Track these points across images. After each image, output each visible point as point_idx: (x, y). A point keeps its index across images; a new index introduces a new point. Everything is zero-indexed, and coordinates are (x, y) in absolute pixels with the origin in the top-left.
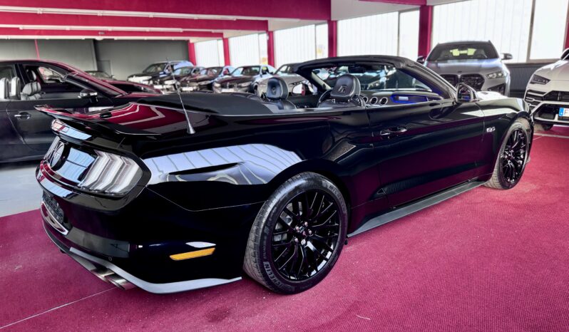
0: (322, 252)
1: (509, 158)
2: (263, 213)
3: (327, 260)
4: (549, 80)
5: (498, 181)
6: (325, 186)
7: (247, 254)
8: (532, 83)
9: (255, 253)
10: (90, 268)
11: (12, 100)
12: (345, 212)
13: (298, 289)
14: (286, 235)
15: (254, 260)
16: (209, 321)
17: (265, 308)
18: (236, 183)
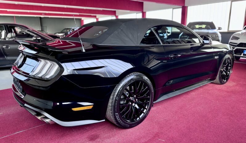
0: (142, 110)
1: (224, 70)
2: (116, 90)
3: (144, 113)
4: (239, 38)
5: (219, 80)
6: (144, 79)
7: (108, 109)
8: (231, 39)
9: (111, 109)
10: (34, 114)
11: (2, 40)
12: (153, 91)
13: (131, 126)
14: (126, 101)
15: (111, 112)
16: (89, 140)
17: (115, 135)
18: (103, 77)
